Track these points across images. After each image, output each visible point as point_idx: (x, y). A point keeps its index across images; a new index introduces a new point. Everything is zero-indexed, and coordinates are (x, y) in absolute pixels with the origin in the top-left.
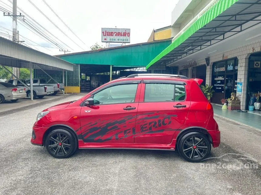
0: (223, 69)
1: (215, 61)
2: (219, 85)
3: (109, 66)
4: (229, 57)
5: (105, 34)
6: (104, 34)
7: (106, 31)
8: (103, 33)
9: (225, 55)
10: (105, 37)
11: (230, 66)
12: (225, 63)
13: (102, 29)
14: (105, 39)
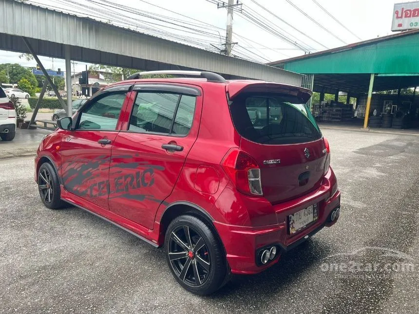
3: (369, 75)
5: (400, 15)
6: (397, 16)
7: (403, 9)
8: (397, 13)
10: (400, 21)
13: (395, 7)
14: (400, 25)
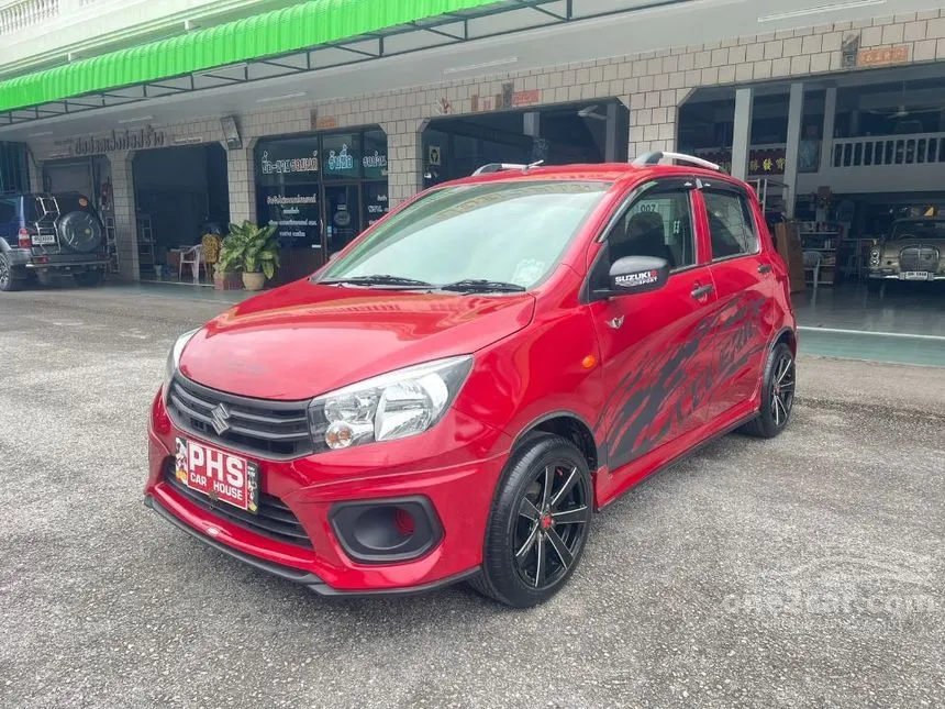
0: (307, 165)
1: (267, 133)
2: (291, 222)
4: (342, 123)
9: (319, 115)
11: (337, 154)
12: (316, 141)
